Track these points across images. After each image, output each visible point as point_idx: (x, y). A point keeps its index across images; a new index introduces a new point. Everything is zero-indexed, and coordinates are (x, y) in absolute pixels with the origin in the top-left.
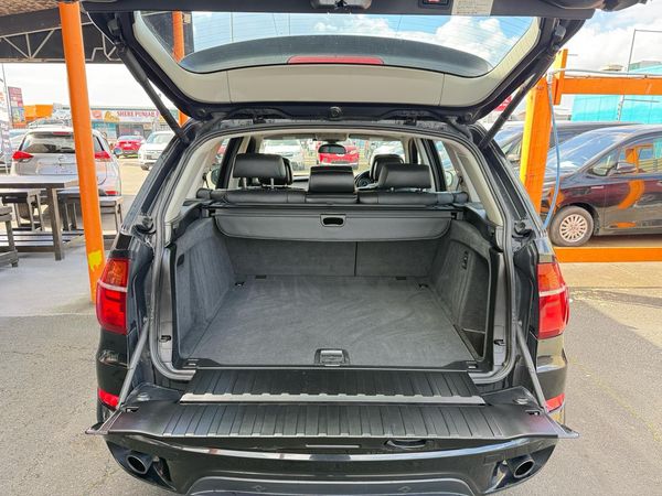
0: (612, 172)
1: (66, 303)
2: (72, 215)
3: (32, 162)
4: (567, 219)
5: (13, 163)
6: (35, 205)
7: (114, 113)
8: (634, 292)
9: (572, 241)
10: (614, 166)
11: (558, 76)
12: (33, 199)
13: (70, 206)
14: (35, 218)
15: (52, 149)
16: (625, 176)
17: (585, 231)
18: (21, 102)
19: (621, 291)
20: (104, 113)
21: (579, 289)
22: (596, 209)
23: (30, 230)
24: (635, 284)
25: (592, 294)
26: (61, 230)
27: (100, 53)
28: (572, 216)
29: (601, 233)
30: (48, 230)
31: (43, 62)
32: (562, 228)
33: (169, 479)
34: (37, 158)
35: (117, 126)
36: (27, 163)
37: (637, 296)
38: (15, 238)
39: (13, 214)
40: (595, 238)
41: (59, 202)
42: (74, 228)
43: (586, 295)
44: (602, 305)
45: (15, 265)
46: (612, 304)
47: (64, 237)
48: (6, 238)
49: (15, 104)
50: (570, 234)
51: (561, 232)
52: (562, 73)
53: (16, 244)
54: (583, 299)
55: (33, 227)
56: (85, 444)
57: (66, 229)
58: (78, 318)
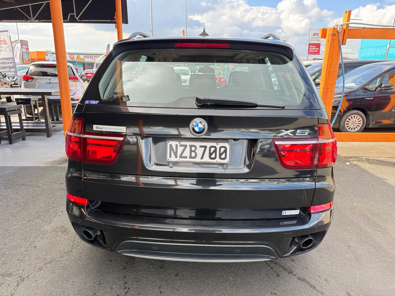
0: (379, 89)
1: (52, 160)
2: (56, 113)
3: (33, 82)
4: (350, 117)
5: (23, 82)
6: (35, 107)
7: (82, 57)
8: (388, 160)
9: (353, 131)
10: (380, 86)
11: (345, 27)
12: (34, 103)
13: (55, 107)
14: (36, 114)
15: (45, 74)
16: (386, 91)
17: (361, 125)
18: (28, 49)
19: (381, 159)
20: (76, 56)
21: (354, 157)
22: (369, 112)
23: (32, 120)
24: (389, 156)
25: (362, 160)
26: (50, 121)
27: (72, 16)
28: (353, 116)
29: (370, 126)
30: (43, 120)
31: (39, 22)
32: (346, 123)
33: (105, 243)
34: (37, 79)
35: (84, 64)
36: (31, 82)
37: (389, 162)
38: (24, 124)
39: (23, 109)
40: (366, 129)
41: (49, 104)
42: (57, 119)
43: (358, 161)
44: (367, 166)
45: (24, 139)
46: (373, 166)
47: (52, 125)
48: (19, 125)
49: (24, 50)
50: (352, 126)
51: (346, 126)
52: (348, 25)
53: (25, 128)
54: (356, 163)
55: (34, 119)
56: (62, 232)
57: (53, 120)
58: (59, 168)
